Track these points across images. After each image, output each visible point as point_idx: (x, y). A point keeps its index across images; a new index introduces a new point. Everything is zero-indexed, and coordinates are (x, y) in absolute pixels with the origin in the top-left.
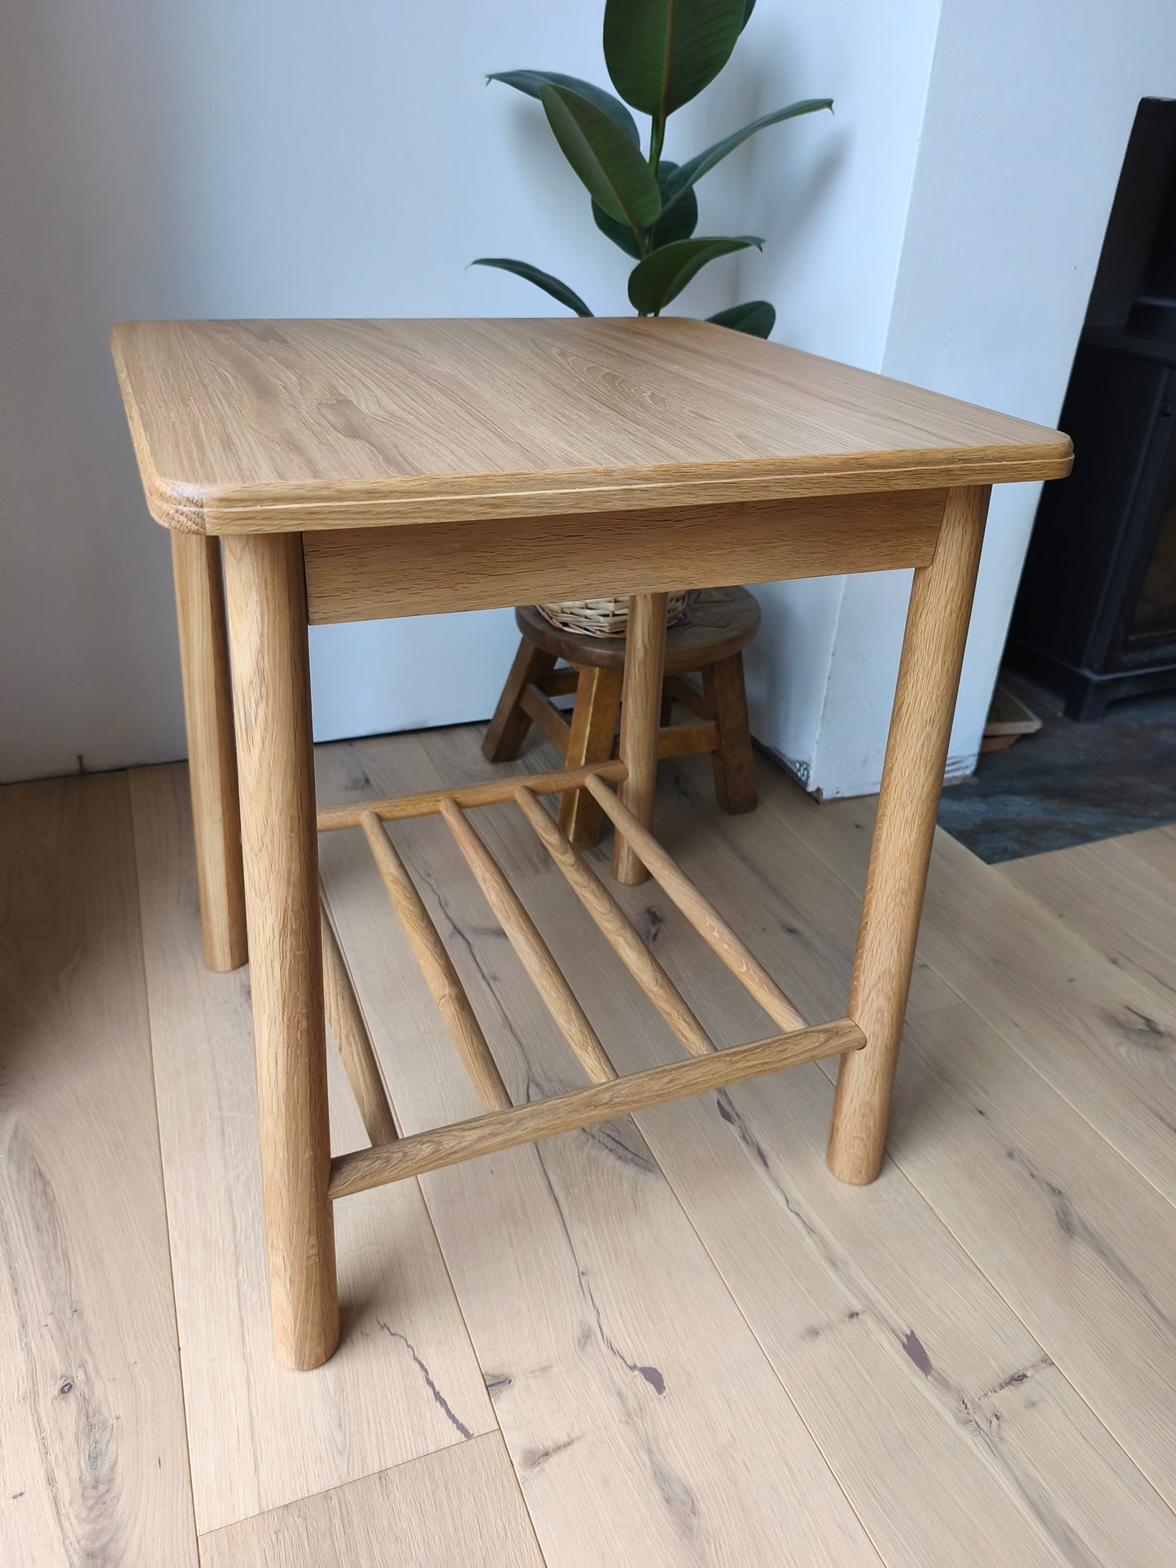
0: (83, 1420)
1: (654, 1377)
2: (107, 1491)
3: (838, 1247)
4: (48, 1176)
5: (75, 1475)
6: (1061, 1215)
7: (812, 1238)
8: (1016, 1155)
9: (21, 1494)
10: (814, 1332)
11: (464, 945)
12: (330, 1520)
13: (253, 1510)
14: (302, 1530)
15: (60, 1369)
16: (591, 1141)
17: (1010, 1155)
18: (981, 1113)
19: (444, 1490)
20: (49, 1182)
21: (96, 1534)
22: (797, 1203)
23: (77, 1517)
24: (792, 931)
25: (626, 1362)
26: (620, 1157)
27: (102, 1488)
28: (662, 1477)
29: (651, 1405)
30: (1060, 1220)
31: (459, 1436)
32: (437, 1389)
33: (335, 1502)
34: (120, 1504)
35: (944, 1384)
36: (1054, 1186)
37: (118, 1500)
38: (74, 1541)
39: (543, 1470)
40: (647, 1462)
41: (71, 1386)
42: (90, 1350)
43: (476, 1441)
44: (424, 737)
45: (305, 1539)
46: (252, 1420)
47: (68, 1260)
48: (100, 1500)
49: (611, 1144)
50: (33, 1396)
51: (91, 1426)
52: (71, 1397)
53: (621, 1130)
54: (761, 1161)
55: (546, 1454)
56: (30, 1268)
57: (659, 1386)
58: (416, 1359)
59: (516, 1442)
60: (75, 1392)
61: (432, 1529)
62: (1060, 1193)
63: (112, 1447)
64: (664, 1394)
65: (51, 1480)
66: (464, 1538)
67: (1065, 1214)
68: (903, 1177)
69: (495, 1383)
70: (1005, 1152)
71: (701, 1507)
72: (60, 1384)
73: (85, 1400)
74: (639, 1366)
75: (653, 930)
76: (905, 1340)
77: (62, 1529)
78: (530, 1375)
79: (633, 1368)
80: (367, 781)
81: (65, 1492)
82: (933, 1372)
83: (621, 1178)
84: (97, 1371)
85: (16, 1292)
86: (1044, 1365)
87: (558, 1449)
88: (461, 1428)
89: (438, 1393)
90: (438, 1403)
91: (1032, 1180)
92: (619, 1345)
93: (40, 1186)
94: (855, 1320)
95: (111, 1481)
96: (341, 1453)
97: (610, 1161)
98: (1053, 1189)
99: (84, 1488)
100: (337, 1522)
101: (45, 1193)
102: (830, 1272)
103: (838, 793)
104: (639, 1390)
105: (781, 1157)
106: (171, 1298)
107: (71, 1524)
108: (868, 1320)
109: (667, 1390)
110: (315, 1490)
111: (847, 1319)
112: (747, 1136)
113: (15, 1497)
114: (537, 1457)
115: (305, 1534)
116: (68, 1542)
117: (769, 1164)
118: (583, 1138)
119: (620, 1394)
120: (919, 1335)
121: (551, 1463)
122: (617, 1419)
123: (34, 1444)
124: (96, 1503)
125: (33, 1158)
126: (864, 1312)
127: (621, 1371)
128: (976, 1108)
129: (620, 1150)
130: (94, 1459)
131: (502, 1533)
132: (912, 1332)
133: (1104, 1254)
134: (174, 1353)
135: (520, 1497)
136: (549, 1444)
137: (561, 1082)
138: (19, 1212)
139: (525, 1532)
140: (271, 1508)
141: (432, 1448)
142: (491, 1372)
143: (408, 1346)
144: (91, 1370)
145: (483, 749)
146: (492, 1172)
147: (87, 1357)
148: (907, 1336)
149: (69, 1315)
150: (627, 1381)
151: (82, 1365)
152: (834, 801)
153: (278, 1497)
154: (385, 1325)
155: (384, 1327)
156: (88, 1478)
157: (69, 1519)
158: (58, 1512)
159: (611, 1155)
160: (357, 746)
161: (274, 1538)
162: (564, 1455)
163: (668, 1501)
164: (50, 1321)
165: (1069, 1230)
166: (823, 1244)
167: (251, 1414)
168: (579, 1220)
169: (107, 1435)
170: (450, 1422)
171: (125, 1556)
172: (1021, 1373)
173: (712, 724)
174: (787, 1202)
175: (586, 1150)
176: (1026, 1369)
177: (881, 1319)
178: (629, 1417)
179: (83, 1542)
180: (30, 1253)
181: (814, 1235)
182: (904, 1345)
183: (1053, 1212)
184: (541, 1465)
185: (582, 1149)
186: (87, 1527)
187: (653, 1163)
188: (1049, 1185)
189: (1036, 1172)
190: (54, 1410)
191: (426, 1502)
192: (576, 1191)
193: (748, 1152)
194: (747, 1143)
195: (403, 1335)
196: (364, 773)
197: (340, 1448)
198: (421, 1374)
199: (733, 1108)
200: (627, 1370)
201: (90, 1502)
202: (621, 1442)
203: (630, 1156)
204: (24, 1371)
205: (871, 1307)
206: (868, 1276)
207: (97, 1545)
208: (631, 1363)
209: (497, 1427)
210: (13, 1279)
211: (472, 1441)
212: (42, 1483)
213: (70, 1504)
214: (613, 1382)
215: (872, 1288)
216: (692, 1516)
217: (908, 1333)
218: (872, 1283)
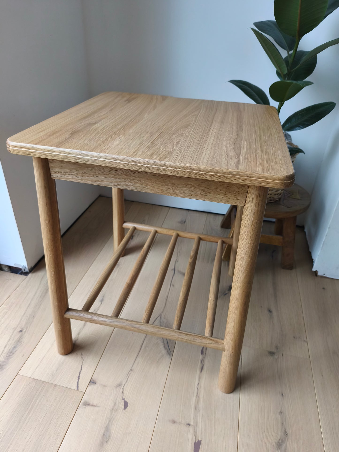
0: (19, 339)
1: (126, 405)
3: (201, 404)
5: (9, 349)
6: (280, 441)
7: (196, 398)
8: (282, 414)
10: (174, 422)
11: (173, 274)
12: (40, 387)
13: (29, 376)
14: (34, 386)
15: (23, 327)
17: (280, 413)
18: (283, 395)
21: (4, 362)
22: (201, 387)
23: (4, 357)
24: (270, 311)
25: (123, 397)
26: (165, 347)
27: (11, 354)
28: (107, 429)
29: (120, 411)
30: (279, 442)
31: (75, 388)
32: (80, 375)
33: (43, 385)
34: (11, 359)
36: (287, 431)
39: (85, 408)
40: (107, 423)
42: (30, 326)
44: (209, 215)
45: (33, 388)
46: (43, 358)
48: (9, 356)
49: (166, 343)
50: (15, 329)
51: (19, 341)
52: (20, 333)
54: (201, 370)
55: (89, 405)
56: (34, 304)
57: (125, 408)
58: (82, 366)
59: (85, 398)
60: (22, 333)
61: (55, 403)
62: (287, 434)
63: (19, 347)
64: (125, 410)
65: (5, 347)
66: (59, 410)
67: (282, 442)
69: (92, 382)
70: (279, 411)
71: (109, 442)
72: (21, 330)
73: (22, 335)
74: (125, 400)
75: (227, 292)
76: (197, 441)
78: (100, 385)
79: (123, 399)
80: (185, 222)
81: (5, 351)
83: (160, 352)
85: (28, 307)
87: (92, 405)
88: (78, 387)
90: (78, 378)
91: (280, 424)
92: (125, 392)
94: (188, 426)
95: (13, 354)
96: (52, 376)
98: (285, 432)
99: (9, 352)
100: (40, 389)
102: (193, 410)
103: (324, 275)
104: (120, 405)
105: (207, 372)
108: (191, 430)
109: (126, 410)
110: (42, 380)
111: (186, 424)
112: (203, 361)
114: (87, 404)
115: (33, 387)
117: (202, 372)
120: (202, 443)
121: (88, 408)
122: (110, 408)
123: (8, 338)
126: (192, 426)
127: (120, 398)
128: (282, 393)
129: (166, 345)
130: (15, 347)
131: (66, 414)
132: (201, 441)
134: (42, 335)
135: (76, 410)
136: (91, 403)
137: (167, 320)
140: (32, 377)
141: (69, 387)
142: (94, 379)
143: (83, 362)
144: (27, 330)
148: (198, 440)
149: (32, 317)
150: (119, 401)
151: (27, 328)
152: (322, 277)
153: (35, 376)
154: (82, 354)
155: (82, 355)
156: (11, 351)
158: (2, 354)
159: (163, 345)
160: (190, 212)
161: (28, 384)
162: (92, 408)
163: (104, 435)
164: (29, 316)
165: (279, 447)
166: (198, 402)
167: (44, 356)
168: (142, 356)
169: (20, 344)
170: (77, 384)
174: (198, 384)
177: (195, 432)
178: (112, 410)
181: (197, 397)
182: (195, 442)
183: (279, 438)
184: (86, 406)
185: (157, 339)
186: (4, 360)
187: (172, 353)
188: (285, 430)
189: (284, 423)
190: (16, 334)
191: (58, 397)
192: (148, 348)
193: (199, 365)
194: (201, 363)
196: (186, 220)
197: (53, 374)
198: (80, 370)
199: (206, 351)
200: (122, 399)
201: (8, 355)
202: (106, 415)
203: (167, 348)
204: (18, 323)
205: (195, 426)
206: (202, 418)
207: (2, 364)
208: (124, 398)
209: (84, 392)
210: (29, 304)
211: (77, 391)
212: (4, 346)
213: (5, 353)
214: (116, 399)
215: (200, 422)
216: (106, 442)
217: (200, 440)
218: (202, 421)
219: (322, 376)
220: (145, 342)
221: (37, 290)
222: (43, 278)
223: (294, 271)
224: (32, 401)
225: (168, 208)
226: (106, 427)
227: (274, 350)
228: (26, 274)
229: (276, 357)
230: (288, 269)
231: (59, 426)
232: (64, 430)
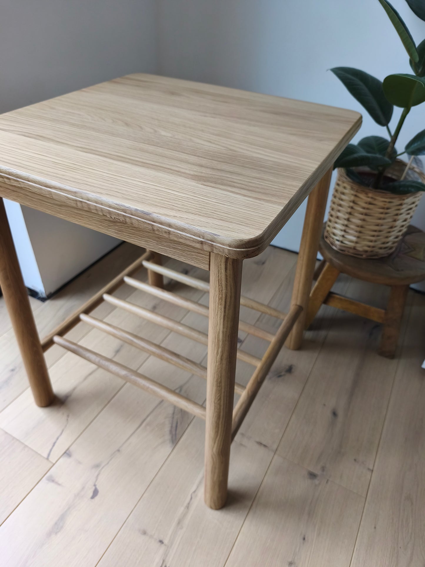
0: (7, 379)
3: (188, 519)
7: (185, 509)
10: (145, 533)
15: (17, 365)
17: (290, 564)
18: (304, 539)
19: (29, 463)
24: (335, 414)
25: (96, 482)
26: (171, 431)
28: (63, 517)
29: (85, 498)
31: (45, 455)
32: (57, 441)
33: (13, 442)
39: (48, 483)
40: (65, 510)
49: (174, 425)
50: (8, 365)
51: (6, 381)
52: (12, 372)
53: (182, 424)
55: (53, 481)
57: (93, 497)
58: (63, 430)
59: (53, 471)
64: (91, 500)
69: (67, 453)
70: (290, 560)
71: (59, 534)
72: (13, 368)
73: (12, 375)
74: (97, 487)
75: (283, 373)
78: (75, 460)
79: (95, 485)
83: (163, 436)
87: (56, 483)
88: (49, 455)
90: (53, 444)
92: (100, 477)
94: (160, 543)
96: (26, 434)
97: (167, 429)
100: (8, 446)
102: (174, 524)
104: (88, 492)
108: (162, 549)
111: (158, 540)
114: (51, 480)
119: (83, 488)
121: (51, 485)
122: (75, 492)
126: (165, 545)
127: (92, 483)
128: (305, 536)
129: (174, 429)
136: (56, 480)
141: (39, 452)
142: (71, 450)
143: (66, 425)
150: (90, 487)
155: (68, 416)
159: (170, 428)
160: (276, 250)
162: (55, 486)
163: (56, 524)
166: (184, 515)
170: (49, 451)
174: (194, 492)
175: (166, 419)
177: (166, 554)
178: (77, 495)
187: (177, 441)
190: (6, 373)
191: (23, 462)
192: (149, 428)
195: (69, 422)
197: (28, 432)
198: (59, 434)
202: (68, 499)
203: (174, 433)
205: (170, 546)
206: (182, 539)
208: (96, 484)
209: (54, 462)
211: (47, 460)
214: (87, 483)
215: (178, 543)
216: (55, 533)
219: (375, 528)
220: (148, 419)
222: (60, 308)
223: (395, 361)
226: (63, 514)
227: (317, 471)
228: (43, 300)
229: (316, 481)
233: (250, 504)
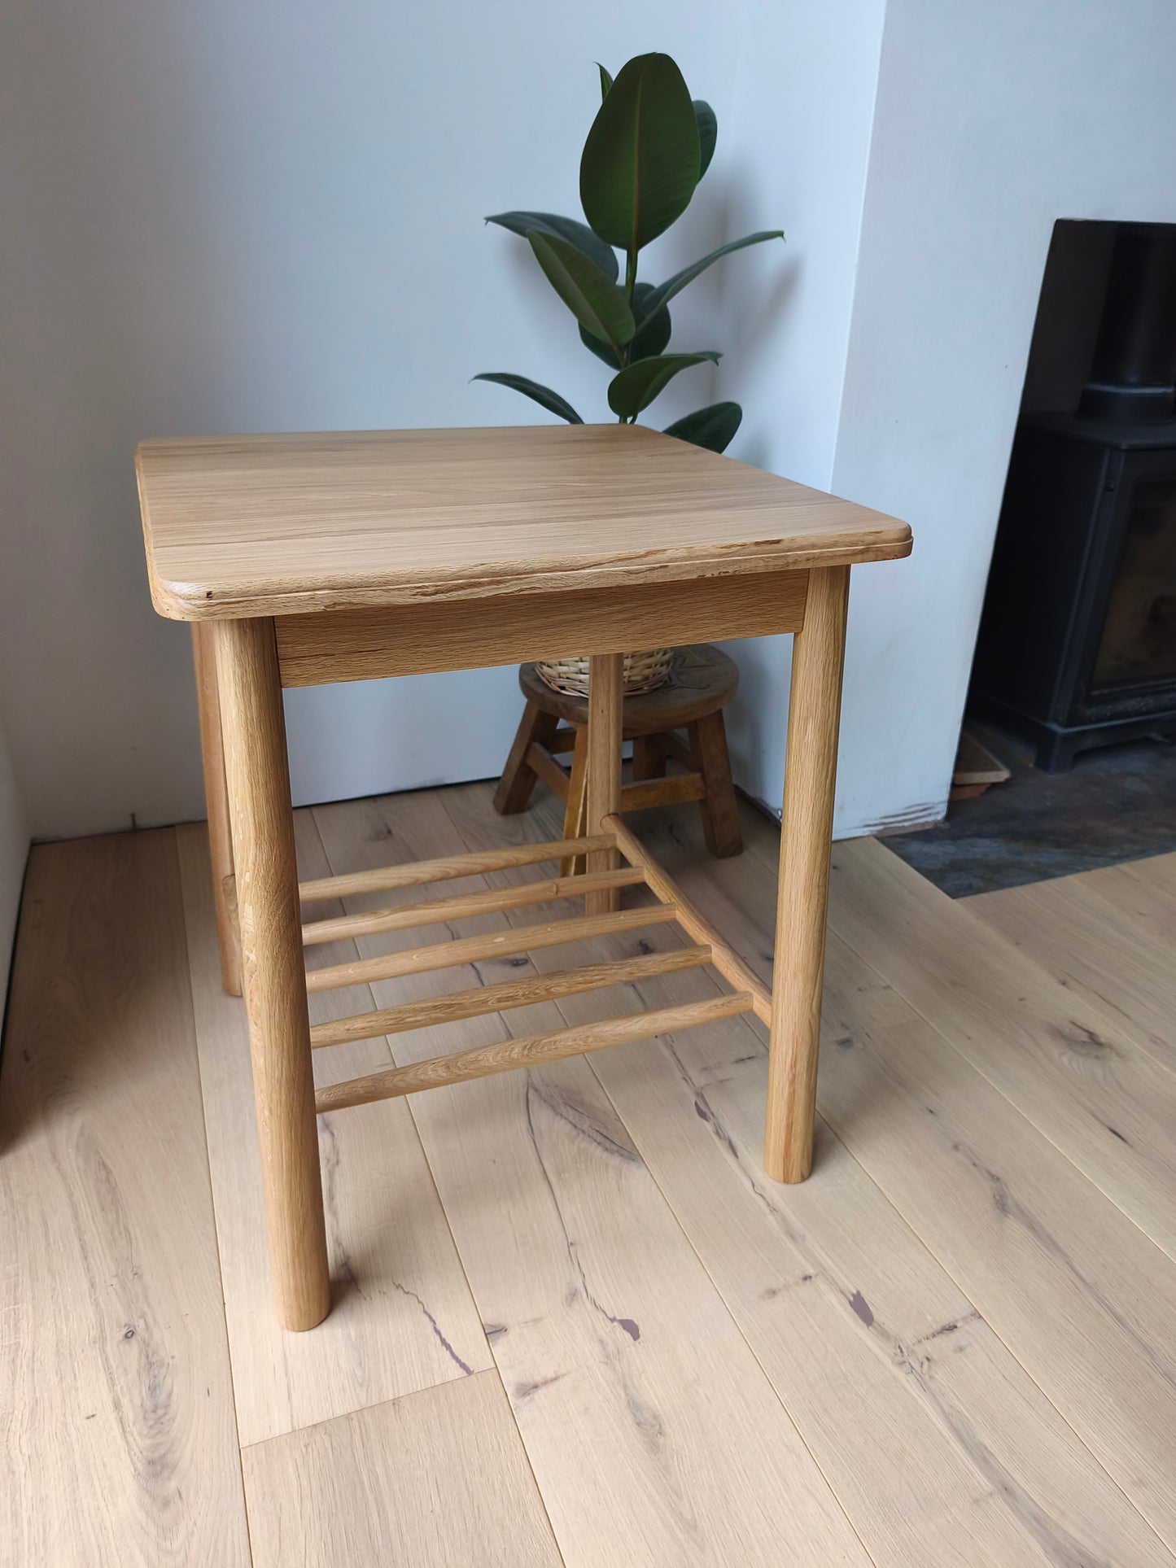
0: (144, 1359)
1: (631, 1327)
2: (165, 1414)
3: (796, 1222)
4: (111, 1166)
5: (137, 1402)
6: (998, 1198)
7: (774, 1214)
8: (961, 1147)
9: (93, 1416)
10: (773, 1293)
11: (473, 972)
12: (351, 1436)
13: (287, 1429)
14: (327, 1445)
15: (124, 1319)
16: (581, 1135)
17: (956, 1147)
18: (931, 1112)
19: (447, 1413)
20: (111, 1172)
21: (156, 1447)
23: (140, 1434)
25: (606, 1315)
26: (607, 1149)
27: (160, 1412)
28: (635, 1407)
29: (628, 1350)
30: (997, 1202)
31: (461, 1373)
32: (444, 1336)
33: (355, 1423)
34: (175, 1424)
35: (884, 1334)
36: (993, 1173)
37: (174, 1420)
38: (138, 1454)
39: (533, 1399)
40: (623, 1395)
41: (133, 1333)
42: (149, 1305)
43: (477, 1377)
44: (443, 793)
45: (330, 1451)
46: (285, 1360)
47: (129, 1234)
48: (158, 1421)
49: (599, 1138)
50: (101, 1340)
51: (151, 1364)
52: (134, 1341)
53: (609, 1128)
54: (731, 1152)
55: (536, 1387)
56: (98, 1240)
57: (636, 1335)
58: (425, 1312)
59: (510, 1378)
60: (137, 1337)
61: (437, 1443)
62: (998, 1179)
63: (169, 1380)
64: (639, 1340)
65: (117, 1406)
66: (464, 1451)
67: (1001, 1197)
68: (858, 1166)
69: (493, 1332)
70: (951, 1145)
71: (667, 1429)
72: (124, 1331)
73: (145, 1343)
74: (618, 1318)
76: (852, 1298)
77: (127, 1442)
78: (523, 1325)
79: (613, 1320)
80: (390, 832)
81: (129, 1415)
82: (874, 1324)
83: (607, 1166)
84: (155, 1320)
85: (86, 1258)
86: (972, 1317)
87: (546, 1383)
88: (463, 1366)
89: (444, 1339)
90: (444, 1348)
91: (974, 1169)
92: (602, 1302)
93: (103, 1174)
94: (808, 1282)
95: (167, 1406)
96: (361, 1385)
97: (598, 1152)
98: (992, 1176)
99: (146, 1412)
100: (357, 1438)
101: (108, 1180)
102: (789, 1244)
104: (617, 1337)
105: (750, 1149)
106: (217, 1265)
107: (135, 1440)
108: (821, 1284)
109: (641, 1337)
110: (339, 1413)
111: (801, 1281)
112: (720, 1132)
113: (88, 1418)
114: (527, 1390)
115: (330, 1448)
116: (132, 1453)
117: (738, 1154)
118: (574, 1132)
119: (601, 1341)
120: (864, 1294)
121: (540, 1395)
122: (597, 1361)
123: (103, 1378)
124: (155, 1424)
125: (98, 1152)
126: (816, 1276)
127: (602, 1322)
128: (927, 1108)
129: (608, 1144)
130: (153, 1389)
131: (496, 1447)
132: (859, 1293)
133: (1034, 1229)
134: (220, 1307)
135: (513, 1422)
136: (538, 1379)
138: (86, 1194)
139: (516, 1447)
140: (301, 1427)
141: (438, 1382)
142: (490, 1322)
143: (419, 1302)
144: (150, 1320)
145: (494, 802)
146: (494, 1162)
147: (147, 1310)
148: (853, 1295)
149: (131, 1276)
150: (607, 1330)
151: (143, 1316)
153: (307, 1418)
155: (399, 1286)
156: (148, 1404)
157: (133, 1435)
158: (124, 1431)
159: (599, 1148)
160: (381, 802)
161: (304, 1450)
162: (551, 1388)
163: (639, 1424)
164: (115, 1281)
165: (1004, 1210)
166: (784, 1221)
167: (285, 1355)
168: (569, 1200)
169: (164, 1371)
170: (454, 1362)
171: (180, 1464)
172: (952, 1324)
173: (698, 775)
174: (753, 1186)
175: (577, 1143)
176: (957, 1321)
178: (608, 1360)
179: (145, 1453)
180: (97, 1228)
181: (775, 1213)
182: (850, 1302)
183: (991, 1195)
184: (531, 1396)
185: (573, 1142)
186: (148, 1442)
187: (636, 1154)
188: (989, 1172)
189: (977, 1161)
190: (120, 1351)
191: (433, 1422)
192: (567, 1176)
193: (721, 1147)
194: (720, 1137)
195: (415, 1293)
196: (386, 826)
197: (360, 1380)
198: (430, 1325)
199: (709, 1109)
200: (608, 1321)
201: (150, 1423)
202: (601, 1379)
203: (615, 1148)
204: (94, 1321)
205: (823, 1271)
206: (822, 1248)
207: (156, 1455)
208: (611, 1316)
209: (494, 1366)
210: (83, 1248)
211: (473, 1376)
212: (110, 1407)
213: (134, 1424)
214: (595, 1331)
215: (825, 1257)
216: (659, 1435)
217: (855, 1292)
218: (826, 1254)
220: (547, 1166)
221: (71, 1195)
222: (54, 1154)
223: (746, 853)
224: (362, 1483)
225: (306, 811)
226: (629, 1402)
227: (845, 1035)
229: (859, 1045)
230: (732, 855)
231: (503, 1483)
232: (526, 1483)
233: (831, 1133)
